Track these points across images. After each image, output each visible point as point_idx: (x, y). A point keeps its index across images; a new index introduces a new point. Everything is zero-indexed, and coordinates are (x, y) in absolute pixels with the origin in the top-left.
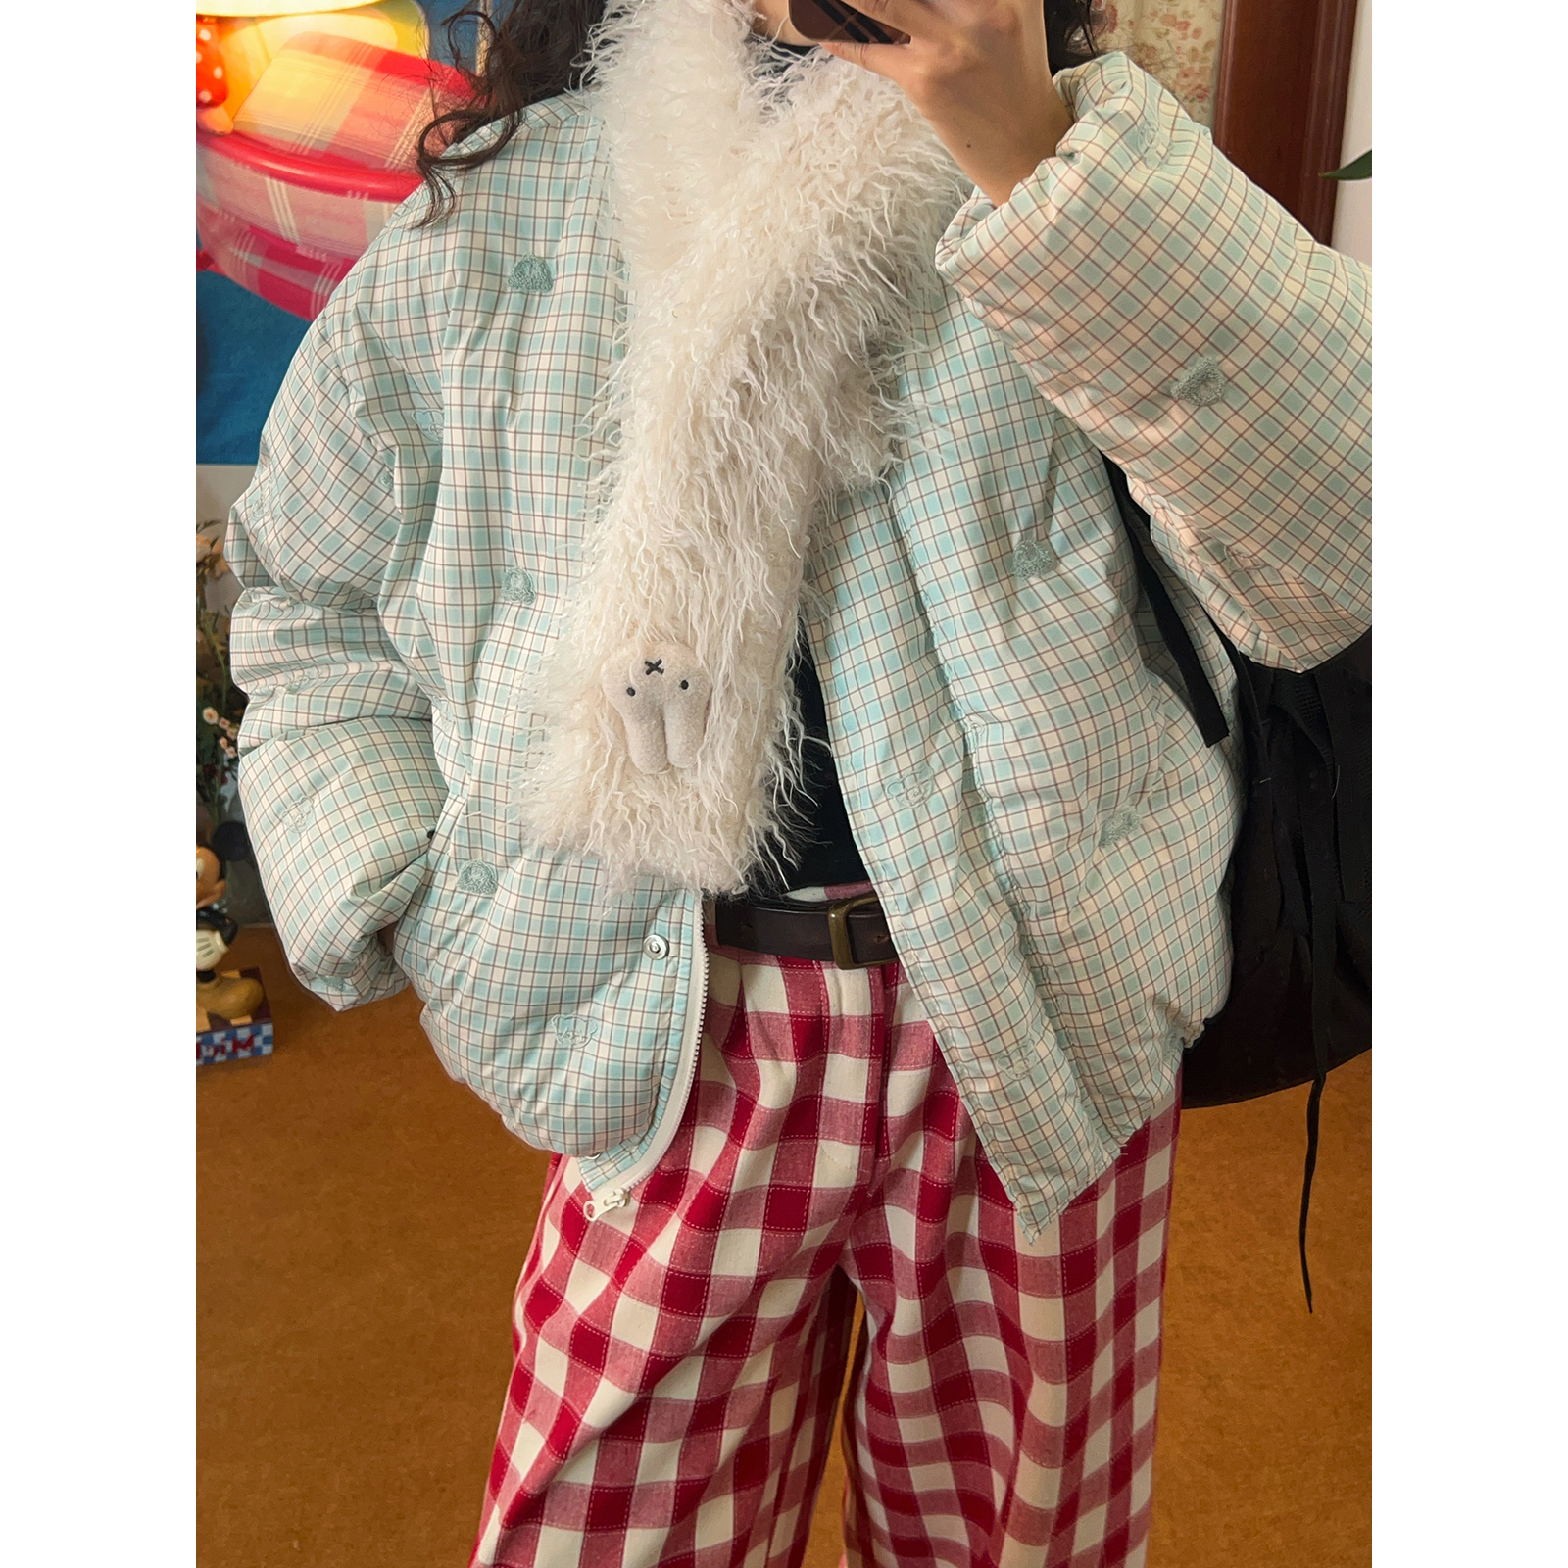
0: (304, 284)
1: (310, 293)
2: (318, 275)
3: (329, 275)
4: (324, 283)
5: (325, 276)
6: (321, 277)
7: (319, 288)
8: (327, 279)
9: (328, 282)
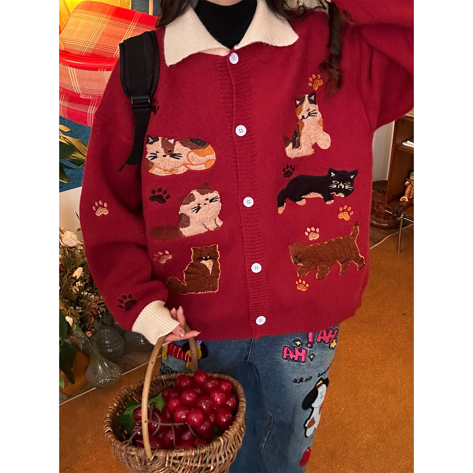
0: (84, 110)
1: (86, 113)
2: (89, 105)
3: (93, 104)
4: (91, 108)
5: (91, 105)
6: (90, 106)
7: (90, 111)
8: (92, 107)
9: (93, 108)
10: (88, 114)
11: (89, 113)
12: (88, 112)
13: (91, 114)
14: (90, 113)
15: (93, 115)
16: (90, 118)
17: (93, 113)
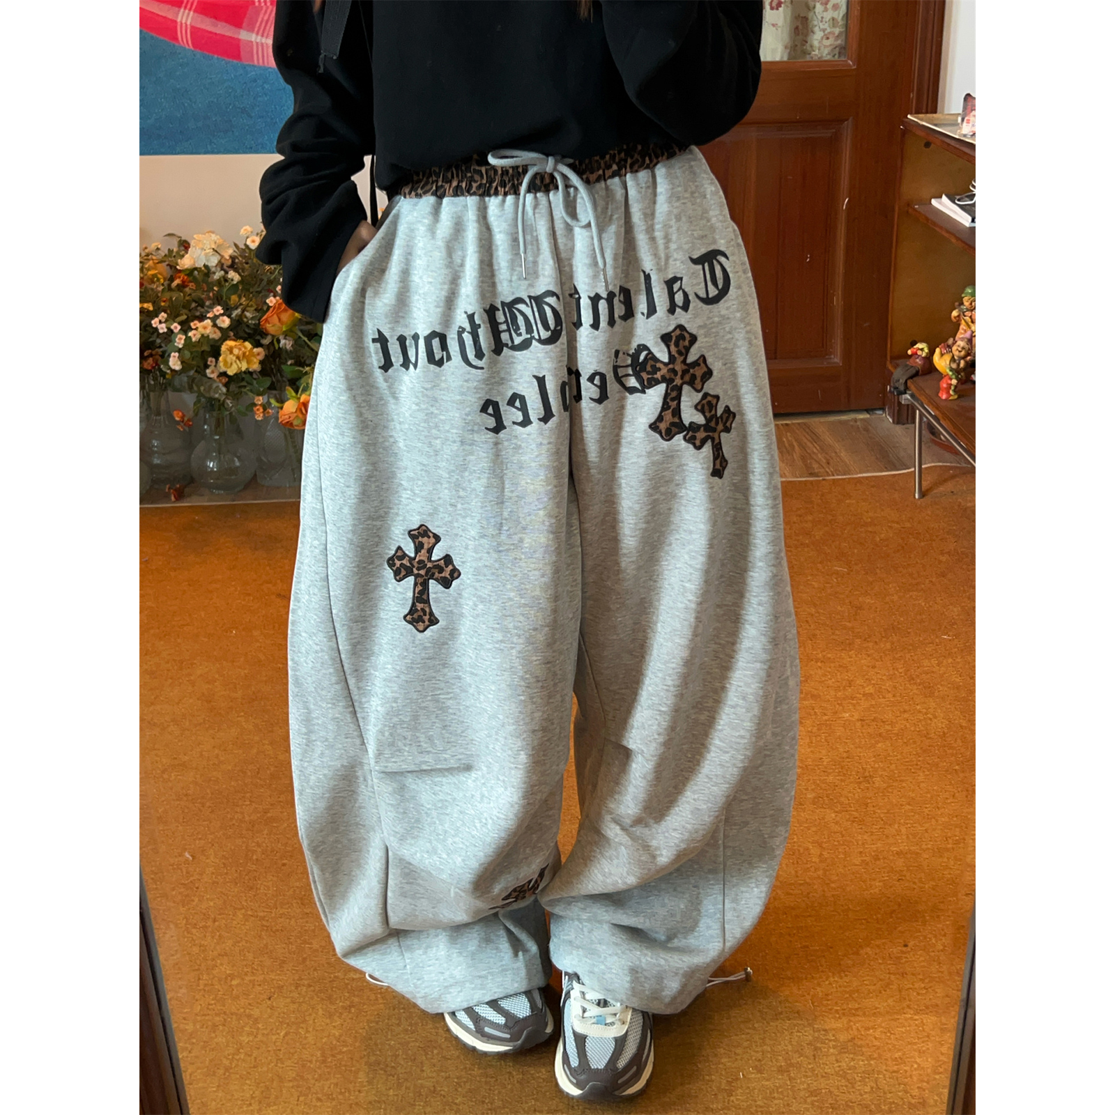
0: (170, 16)
1: (175, 22)
2: (180, 7)
3: (189, 7)
4: (186, 14)
5: (185, 8)
6: (182, 10)
7: (182, 18)
8: (187, 11)
9: (188, 14)
10: (179, 24)
11: (181, 24)
12: (179, 20)
13: (184, 25)
14: (184, 22)
15: (189, 27)
16: (184, 32)
17: (188, 23)
